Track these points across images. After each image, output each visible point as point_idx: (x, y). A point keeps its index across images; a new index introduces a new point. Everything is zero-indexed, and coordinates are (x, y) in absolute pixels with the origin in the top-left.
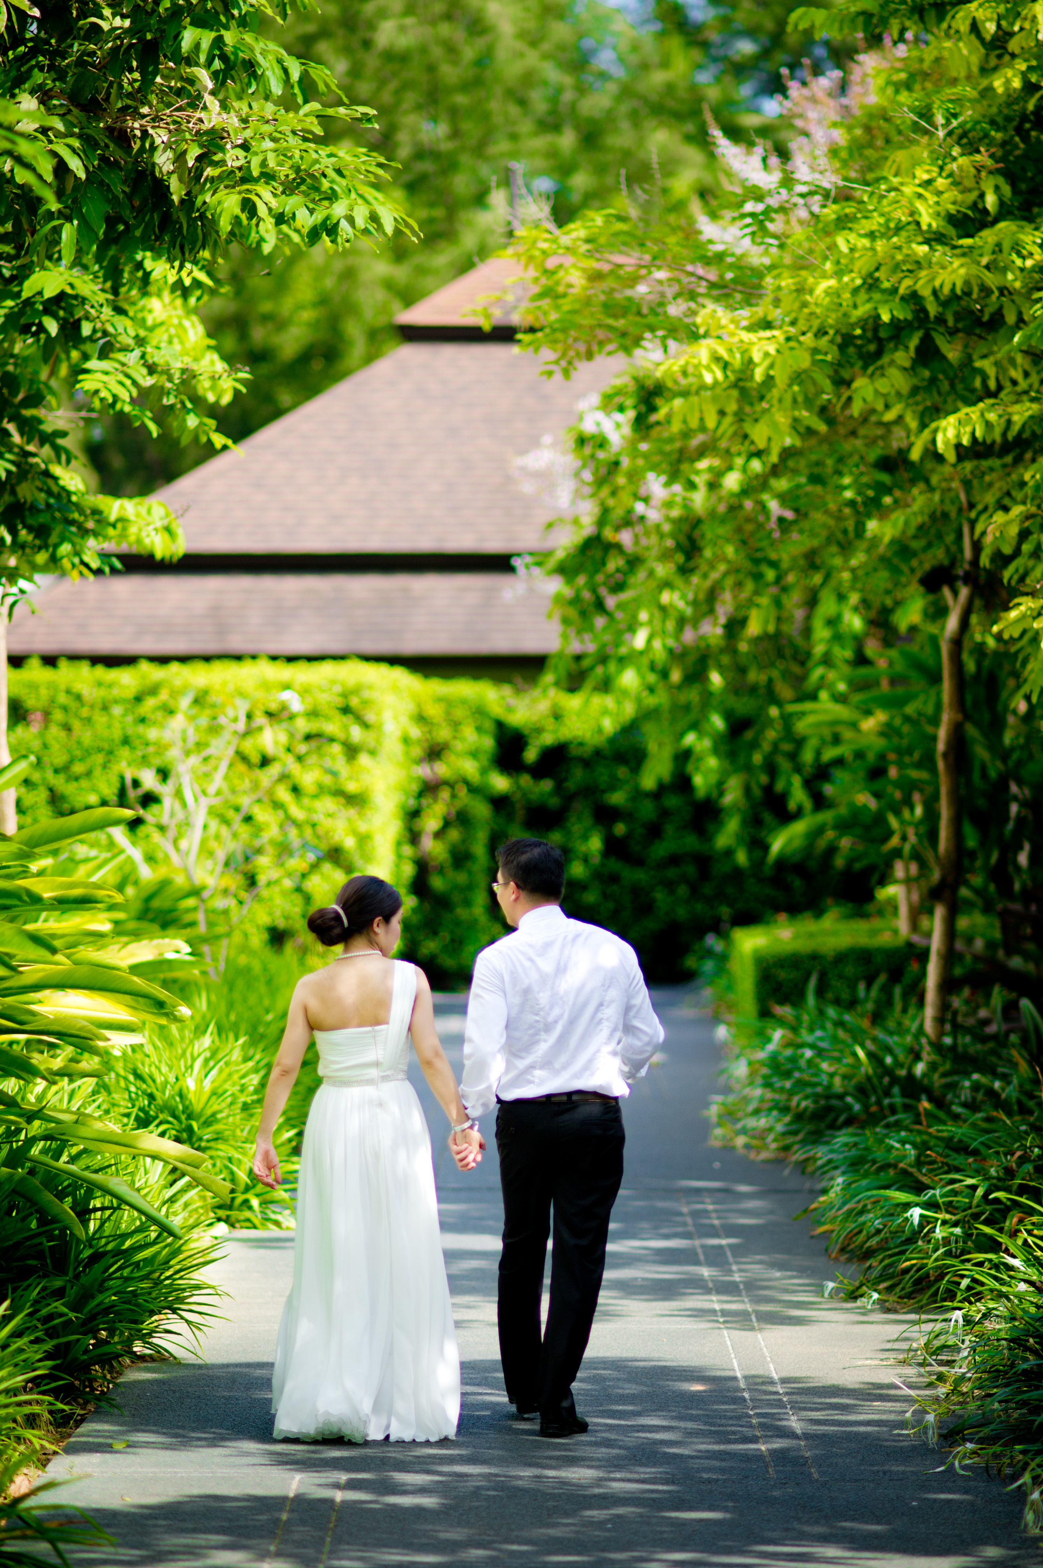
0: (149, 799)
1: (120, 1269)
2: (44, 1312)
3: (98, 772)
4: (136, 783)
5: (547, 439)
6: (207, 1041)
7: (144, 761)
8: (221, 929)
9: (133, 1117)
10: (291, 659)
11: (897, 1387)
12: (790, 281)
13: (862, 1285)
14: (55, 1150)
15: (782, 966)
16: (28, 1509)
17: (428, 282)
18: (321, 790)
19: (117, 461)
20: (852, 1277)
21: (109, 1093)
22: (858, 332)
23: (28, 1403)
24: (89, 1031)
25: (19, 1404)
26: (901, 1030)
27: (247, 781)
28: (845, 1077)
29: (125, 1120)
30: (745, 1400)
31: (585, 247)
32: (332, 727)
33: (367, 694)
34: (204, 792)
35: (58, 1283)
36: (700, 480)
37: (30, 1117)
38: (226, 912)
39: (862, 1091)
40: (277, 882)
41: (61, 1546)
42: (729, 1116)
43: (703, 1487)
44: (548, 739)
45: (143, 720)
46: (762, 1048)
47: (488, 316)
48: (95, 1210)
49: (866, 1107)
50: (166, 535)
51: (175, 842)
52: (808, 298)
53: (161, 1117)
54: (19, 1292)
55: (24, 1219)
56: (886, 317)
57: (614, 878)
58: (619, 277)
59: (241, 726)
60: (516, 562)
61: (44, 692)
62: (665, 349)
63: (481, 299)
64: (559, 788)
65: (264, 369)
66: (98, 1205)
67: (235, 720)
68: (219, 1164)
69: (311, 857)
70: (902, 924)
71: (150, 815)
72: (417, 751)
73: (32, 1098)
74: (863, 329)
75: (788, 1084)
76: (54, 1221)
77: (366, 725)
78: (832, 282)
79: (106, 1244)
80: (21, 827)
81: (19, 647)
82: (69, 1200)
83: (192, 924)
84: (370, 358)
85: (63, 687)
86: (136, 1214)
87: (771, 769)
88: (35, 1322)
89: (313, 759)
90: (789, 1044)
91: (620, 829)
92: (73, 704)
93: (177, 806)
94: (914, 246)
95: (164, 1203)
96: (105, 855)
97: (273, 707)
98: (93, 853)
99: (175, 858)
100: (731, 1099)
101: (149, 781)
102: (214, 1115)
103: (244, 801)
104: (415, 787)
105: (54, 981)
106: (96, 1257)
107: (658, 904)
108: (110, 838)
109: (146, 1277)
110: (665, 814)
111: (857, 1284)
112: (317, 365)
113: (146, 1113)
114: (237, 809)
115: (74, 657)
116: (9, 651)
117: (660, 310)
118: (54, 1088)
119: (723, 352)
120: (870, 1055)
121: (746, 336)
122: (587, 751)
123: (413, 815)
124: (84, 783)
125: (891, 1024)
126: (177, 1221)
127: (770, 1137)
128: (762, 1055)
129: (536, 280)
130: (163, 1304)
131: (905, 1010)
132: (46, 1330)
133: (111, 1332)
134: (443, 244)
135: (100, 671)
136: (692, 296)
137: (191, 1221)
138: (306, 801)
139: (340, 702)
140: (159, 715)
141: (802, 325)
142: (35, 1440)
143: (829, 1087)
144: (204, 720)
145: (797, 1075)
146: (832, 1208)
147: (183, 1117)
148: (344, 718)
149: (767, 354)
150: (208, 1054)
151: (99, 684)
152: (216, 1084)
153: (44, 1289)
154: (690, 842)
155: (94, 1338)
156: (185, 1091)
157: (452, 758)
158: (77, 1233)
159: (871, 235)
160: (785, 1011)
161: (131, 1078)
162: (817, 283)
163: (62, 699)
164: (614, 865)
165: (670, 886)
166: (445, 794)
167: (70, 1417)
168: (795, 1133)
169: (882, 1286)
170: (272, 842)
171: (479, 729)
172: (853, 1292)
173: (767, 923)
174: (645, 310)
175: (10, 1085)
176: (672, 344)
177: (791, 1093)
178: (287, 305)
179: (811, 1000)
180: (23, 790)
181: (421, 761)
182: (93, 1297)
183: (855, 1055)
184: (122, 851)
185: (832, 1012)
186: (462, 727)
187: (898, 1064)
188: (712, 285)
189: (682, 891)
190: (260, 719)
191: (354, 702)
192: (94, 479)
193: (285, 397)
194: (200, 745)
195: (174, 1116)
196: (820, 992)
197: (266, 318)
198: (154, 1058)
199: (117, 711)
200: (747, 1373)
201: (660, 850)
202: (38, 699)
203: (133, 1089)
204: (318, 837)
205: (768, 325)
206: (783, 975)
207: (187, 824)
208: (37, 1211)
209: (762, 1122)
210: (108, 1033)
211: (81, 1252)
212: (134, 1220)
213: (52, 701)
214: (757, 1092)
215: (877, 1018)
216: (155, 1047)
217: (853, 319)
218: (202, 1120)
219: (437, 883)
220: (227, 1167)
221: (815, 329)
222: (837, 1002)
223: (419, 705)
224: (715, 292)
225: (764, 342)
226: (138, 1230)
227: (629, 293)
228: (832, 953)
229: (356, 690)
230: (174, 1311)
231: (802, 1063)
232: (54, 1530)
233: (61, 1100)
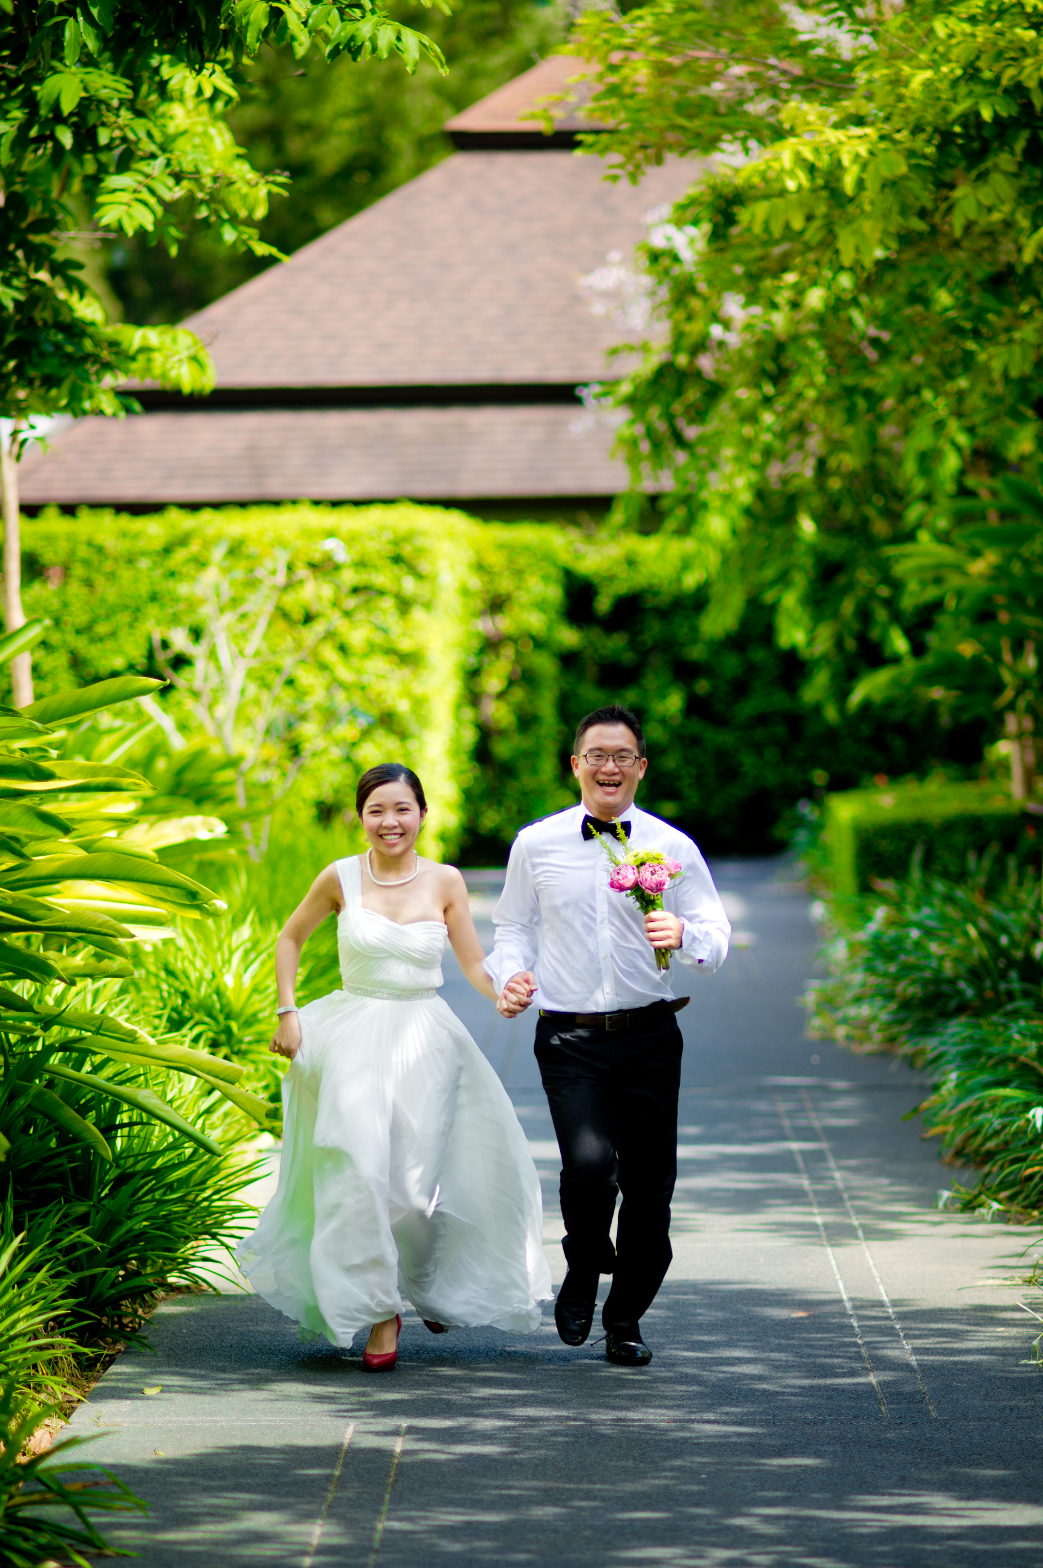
0: (180, 662)
1: (151, 1191)
2: (66, 1241)
3: (123, 634)
4: (165, 645)
5: (615, 256)
6: (245, 932)
7: (175, 620)
8: (261, 804)
9: (165, 1018)
10: (336, 504)
11: (1022, 1310)
12: (885, 71)
13: (980, 1193)
14: (76, 1060)
15: (884, 836)
16: (49, 1469)
17: (481, 84)
18: (372, 649)
19: (141, 289)
20: (967, 1185)
21: (138, 990)
22: (957, 129)
23: (51, 1346)
24: (111, 927)
25: (41, 1348)
26: (1017, 906)
27: (289, 639)
28: (957, 960)
29: (156, 1022)
30: (852, 1327)
31: (655, 40)
32: (382, 578)
33: (422, 542)
34: (241, 652)
35: (81, 1209)
36: (783, 298)
37: (47, 1023)
38: (267, 786)
39: (975, 975)
40: (325, 751)
41: (85, 1510)
42: (828, 1004)
43: (809, 1430)
44: (622, 587)
45: (172, 574)
46: (862, 927)
47: (550, 119)
48: (122, 1126)
49: (980, 994)
50: (194, 366)
51: (210, 708)
52: (903, 91)
53: (197, 1017)
54: (38, 1220)
55: (42, 1138)
56: (987, 114)
57: (695, 741)
58: (693, 72)
59: (281, 578)
60: (583, 393)
61: (63, 546)
62: (746, 150)
63: (541, 100)
64: (633, 644)
65: (304, 184)
66: (126, 1121)
67: (274, 573)
68: (262, 1068)
69: (363, 722)
70: (1016, 786)
71: (182, 679)
72: (478, 604)
73: (50, 1000)
74: (964, 126)
75: (892, 968)
76: (76, 1139)
77: (419, 576)
78: (928, 74)
79: (135, 1164)
80: (38, 697)
81: (34, 495)
82: (93, 1114)
83: (229, 799)
84: (420, 169)
85: (84, 538)
86: (168, 1129)
87: (864, 615)
88: (56, 1254)
89: (361, 616)
90: (891, 922)
91: (702, 686)
92: (95, 558)
93: (212, 669)
94: (1019, 31)
95: (200, 1116)
96: (130, 725)
97: (317, 557)
98: (118, 723)
99: (210, 726)
100: (830, 985)
101: (180, 641)
102: (254, 1015)
103: (287, 662)
104: (476, 644)
105: (73, 871)
106: (122, 1180)
107: (745, 768)
108: (137, 706)
109: (181, 1200)
110: (751, 669)
111: (976, 1192)
112: (361, 178)
113: (179, 1013)
114: (278, 670)
115: (96, 506)
116: (21, 500)
117: (739, 109)
118: (74, 990)
119: (809, 155)
120: (983, 935)
121: (833, 136)
122: (664, 599)
123: (473, 674)
124: (110, 645)
125: (1006, 898)
126: (213, 1137)
127: (874, 1027)
128: (864, 934)
129: (601, 77)
130: (200, 1229)
131: (1020, 883)
132: (69, 1262)
133: (143, 1261)
134: (497, 42)
135: (126, 522)
136: (774, 91)
137: (231, 1134)
138: (355, 661)
139: (388, 550)
140: (190, 569)
141: (897, 122)
142: (56, 1387)
143: (939, 971)
144: (239, 573)
145: (903, 958)
146: (943, 1106)
147: (221, 1018)
148: (396, 568)
149: (857, 156)
150: (249, 945)
151: (124, 535)
152: (257, 980)
153: (65, 1216)
154: (779, 700)
155: (124, 1269)
156: (222, 988)
157: (516, 610)
158: (103, 1153)
159: (972, 20)
160: (888, 886)
161: (163, 974)
162: (913, 75)
163: (83, 552)
164: (696, 726)
165: (758, 748)
166: (508, 652)
167: (97, 1358)
168: (901, 1022)
169: (1003, 1195)
170: (318, 707)
171: (546, 578)
172: (970, 1202)
173: (866, 787)
174: (723, 109)
175: (23, 988)
176: (753, 144)
177: (896, 979)
178: (327, 111)
179: (916, 873)
180: (40, 654)
181: (483, 613)
182: (120, 1223)
183: (966, 934)
184: (150, 720)
185: (940, 886)
186: (526, 576)
187: (1014, 943)
188: (796, 80)
189: (771, 754)
190: (302, 572)
191: (406, 551)
192: (116, 309)
193: (325, 214)
194: (235, 602)
195: (211, 1015)
196: (927, 864)
197: (304, 128)
198: (188, 952)
199: (144, 564)
200: (854, 1295)
201: (748, 708)
202: (56, 553)
203: (165, 987)
204: (370, 701)
205: (860, 121)
206: (885, 846)
207: (221, 689)
208: (56, 1129)
209: (864, 1011)
210: (132, 928)
211: (107, 1173)
212: (166, 1136)
213: (72, 553)
214: (858, 978)
215: (990, 891)
216: (189, 940)
217: (951, 117)
218: (242, 1020)
219: (502, 749)
220: (270, 1072)
221: (911, 126)
222: (946, 875)
223: (478, 552)
224: (801, 87)
225: (856, 142)
226: (171, 1147)
227: (704, 90)
228: (937, 821)
229: (408, 537)
230: (214, 1236)
231: (908, 945)
232: (77, 1494)
233: (84, 1000)
